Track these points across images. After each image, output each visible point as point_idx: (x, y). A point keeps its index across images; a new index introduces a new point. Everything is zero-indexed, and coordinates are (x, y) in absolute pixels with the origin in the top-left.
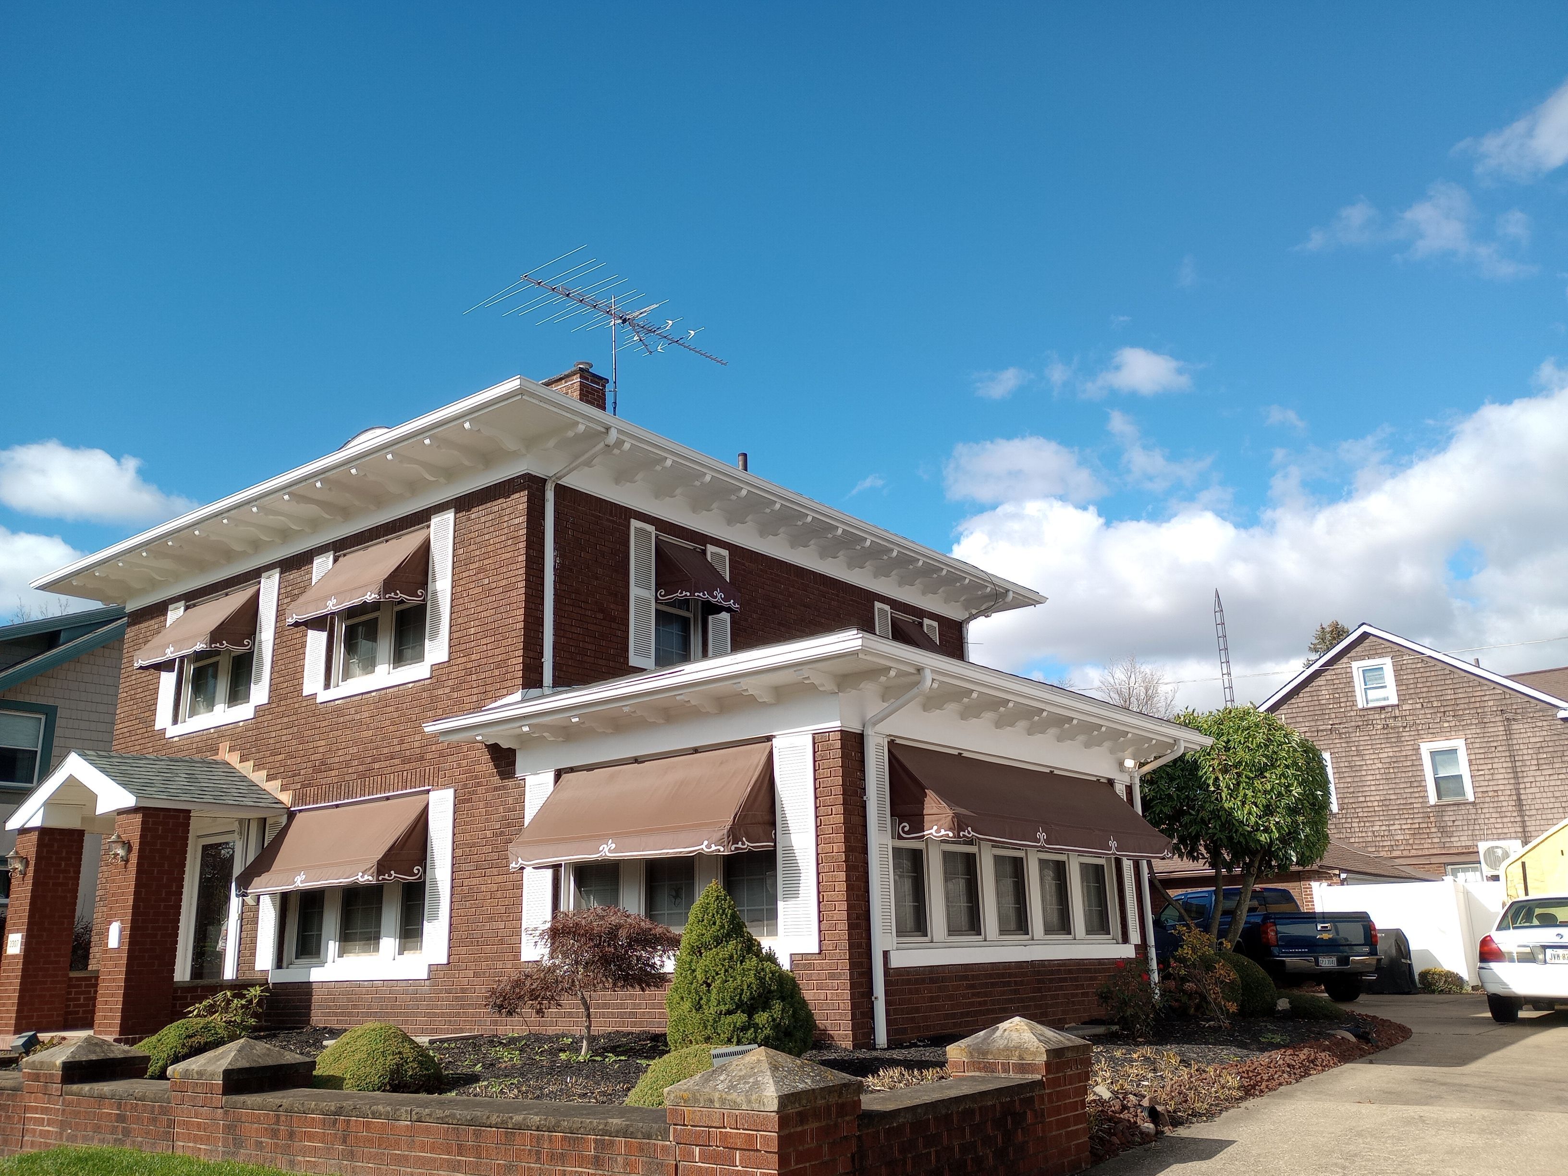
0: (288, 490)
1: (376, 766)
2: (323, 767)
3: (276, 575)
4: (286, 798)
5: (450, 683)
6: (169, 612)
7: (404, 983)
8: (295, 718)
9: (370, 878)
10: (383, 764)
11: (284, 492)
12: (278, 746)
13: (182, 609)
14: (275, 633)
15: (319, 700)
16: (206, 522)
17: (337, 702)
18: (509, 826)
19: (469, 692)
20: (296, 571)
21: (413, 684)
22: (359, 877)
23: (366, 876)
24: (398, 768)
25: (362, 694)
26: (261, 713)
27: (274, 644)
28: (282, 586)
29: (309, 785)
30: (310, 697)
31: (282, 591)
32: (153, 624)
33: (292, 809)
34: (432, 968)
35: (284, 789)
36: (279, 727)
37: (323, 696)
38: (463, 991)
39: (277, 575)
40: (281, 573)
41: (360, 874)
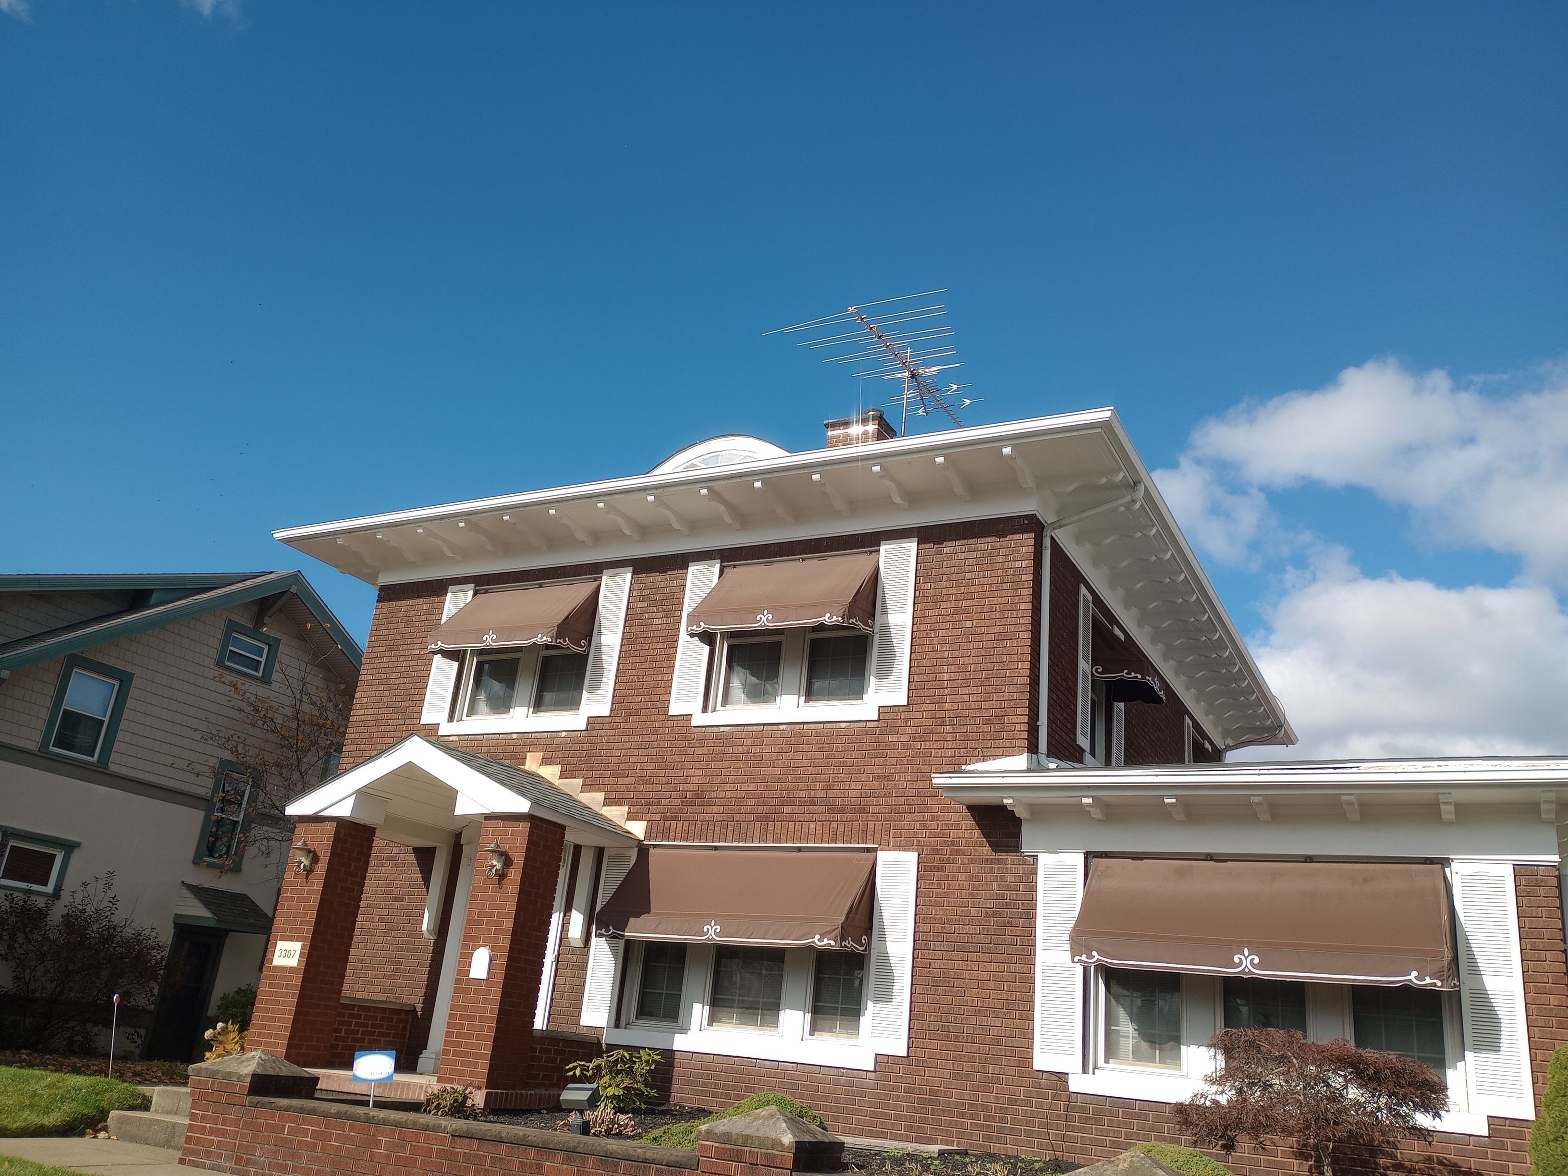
0: (709, 484)
1: (787, 809)
2: (700, 798)
3: (627, 576)
4: (638, 829)
5: (909, 730)
6: (449, 595)
7: (832, 1071)
8: (653, 738)
9: (832, 943)
10: (797, 809)
11: (703, 485)
12: (622, 766)
13: (471, 593)
14: (623, 639)
15: (694, 723)
16: (570, 502)
17: (722, 729)
18: (1007, 906)
19: (940, 744)
20: (658, 574)
21: (848, 724)
22: (816, 940)
23: (826, 940)
24: (823, 817)
25: (764, 725)
26: (597, 726)
27: (621, 651)
28: (636, 587)
29: (675, 818)
30: (679, 718)
31: (635, 593)
32: (422, 604)
33: (645, 843)
34: (879, 1059)
35: (631, 817)
36: (628, 745)
37: (699, 719)
38: (933, 1093)
39: (629, 575)
40: (634, 573)
41: (818, 937)
